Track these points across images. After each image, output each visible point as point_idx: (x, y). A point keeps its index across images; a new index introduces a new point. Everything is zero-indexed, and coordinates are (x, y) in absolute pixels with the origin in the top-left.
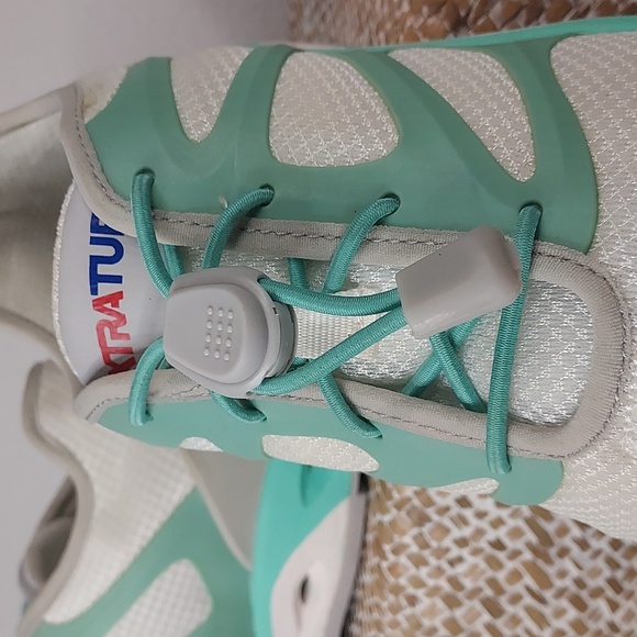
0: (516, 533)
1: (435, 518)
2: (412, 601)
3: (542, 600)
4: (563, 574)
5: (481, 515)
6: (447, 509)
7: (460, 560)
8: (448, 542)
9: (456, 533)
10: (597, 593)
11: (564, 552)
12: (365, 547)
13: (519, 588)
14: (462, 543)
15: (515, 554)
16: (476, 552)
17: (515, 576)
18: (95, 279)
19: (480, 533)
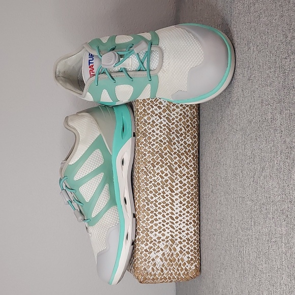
0: (164, 138)
1: (148, 135)
2: (145, 155)
3: (172, 155)
4: (175, 149)
5: (157, 134)
6: (151, 133)
7: (154, 144)
8: (151, 141)
9: (152, 138)
10: (183, 154)
11: (174, 144)
12: (135, 145)
13: (166, 151)
14: (154, 140)
15: (165, 143)
16: (157, 143)
17: (165, 148)
18: (89, 63)
19: (157, 138)
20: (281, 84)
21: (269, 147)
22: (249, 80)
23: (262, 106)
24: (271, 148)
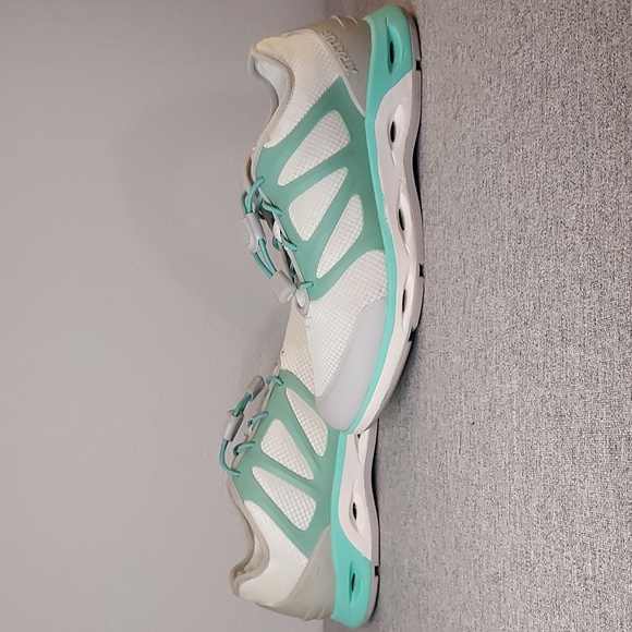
20: (509, 105)
21: (489, 234)
22: (455, 117)
23: (478, 159)
24: (492, 234)
